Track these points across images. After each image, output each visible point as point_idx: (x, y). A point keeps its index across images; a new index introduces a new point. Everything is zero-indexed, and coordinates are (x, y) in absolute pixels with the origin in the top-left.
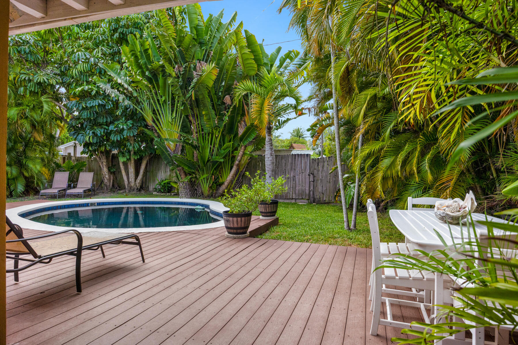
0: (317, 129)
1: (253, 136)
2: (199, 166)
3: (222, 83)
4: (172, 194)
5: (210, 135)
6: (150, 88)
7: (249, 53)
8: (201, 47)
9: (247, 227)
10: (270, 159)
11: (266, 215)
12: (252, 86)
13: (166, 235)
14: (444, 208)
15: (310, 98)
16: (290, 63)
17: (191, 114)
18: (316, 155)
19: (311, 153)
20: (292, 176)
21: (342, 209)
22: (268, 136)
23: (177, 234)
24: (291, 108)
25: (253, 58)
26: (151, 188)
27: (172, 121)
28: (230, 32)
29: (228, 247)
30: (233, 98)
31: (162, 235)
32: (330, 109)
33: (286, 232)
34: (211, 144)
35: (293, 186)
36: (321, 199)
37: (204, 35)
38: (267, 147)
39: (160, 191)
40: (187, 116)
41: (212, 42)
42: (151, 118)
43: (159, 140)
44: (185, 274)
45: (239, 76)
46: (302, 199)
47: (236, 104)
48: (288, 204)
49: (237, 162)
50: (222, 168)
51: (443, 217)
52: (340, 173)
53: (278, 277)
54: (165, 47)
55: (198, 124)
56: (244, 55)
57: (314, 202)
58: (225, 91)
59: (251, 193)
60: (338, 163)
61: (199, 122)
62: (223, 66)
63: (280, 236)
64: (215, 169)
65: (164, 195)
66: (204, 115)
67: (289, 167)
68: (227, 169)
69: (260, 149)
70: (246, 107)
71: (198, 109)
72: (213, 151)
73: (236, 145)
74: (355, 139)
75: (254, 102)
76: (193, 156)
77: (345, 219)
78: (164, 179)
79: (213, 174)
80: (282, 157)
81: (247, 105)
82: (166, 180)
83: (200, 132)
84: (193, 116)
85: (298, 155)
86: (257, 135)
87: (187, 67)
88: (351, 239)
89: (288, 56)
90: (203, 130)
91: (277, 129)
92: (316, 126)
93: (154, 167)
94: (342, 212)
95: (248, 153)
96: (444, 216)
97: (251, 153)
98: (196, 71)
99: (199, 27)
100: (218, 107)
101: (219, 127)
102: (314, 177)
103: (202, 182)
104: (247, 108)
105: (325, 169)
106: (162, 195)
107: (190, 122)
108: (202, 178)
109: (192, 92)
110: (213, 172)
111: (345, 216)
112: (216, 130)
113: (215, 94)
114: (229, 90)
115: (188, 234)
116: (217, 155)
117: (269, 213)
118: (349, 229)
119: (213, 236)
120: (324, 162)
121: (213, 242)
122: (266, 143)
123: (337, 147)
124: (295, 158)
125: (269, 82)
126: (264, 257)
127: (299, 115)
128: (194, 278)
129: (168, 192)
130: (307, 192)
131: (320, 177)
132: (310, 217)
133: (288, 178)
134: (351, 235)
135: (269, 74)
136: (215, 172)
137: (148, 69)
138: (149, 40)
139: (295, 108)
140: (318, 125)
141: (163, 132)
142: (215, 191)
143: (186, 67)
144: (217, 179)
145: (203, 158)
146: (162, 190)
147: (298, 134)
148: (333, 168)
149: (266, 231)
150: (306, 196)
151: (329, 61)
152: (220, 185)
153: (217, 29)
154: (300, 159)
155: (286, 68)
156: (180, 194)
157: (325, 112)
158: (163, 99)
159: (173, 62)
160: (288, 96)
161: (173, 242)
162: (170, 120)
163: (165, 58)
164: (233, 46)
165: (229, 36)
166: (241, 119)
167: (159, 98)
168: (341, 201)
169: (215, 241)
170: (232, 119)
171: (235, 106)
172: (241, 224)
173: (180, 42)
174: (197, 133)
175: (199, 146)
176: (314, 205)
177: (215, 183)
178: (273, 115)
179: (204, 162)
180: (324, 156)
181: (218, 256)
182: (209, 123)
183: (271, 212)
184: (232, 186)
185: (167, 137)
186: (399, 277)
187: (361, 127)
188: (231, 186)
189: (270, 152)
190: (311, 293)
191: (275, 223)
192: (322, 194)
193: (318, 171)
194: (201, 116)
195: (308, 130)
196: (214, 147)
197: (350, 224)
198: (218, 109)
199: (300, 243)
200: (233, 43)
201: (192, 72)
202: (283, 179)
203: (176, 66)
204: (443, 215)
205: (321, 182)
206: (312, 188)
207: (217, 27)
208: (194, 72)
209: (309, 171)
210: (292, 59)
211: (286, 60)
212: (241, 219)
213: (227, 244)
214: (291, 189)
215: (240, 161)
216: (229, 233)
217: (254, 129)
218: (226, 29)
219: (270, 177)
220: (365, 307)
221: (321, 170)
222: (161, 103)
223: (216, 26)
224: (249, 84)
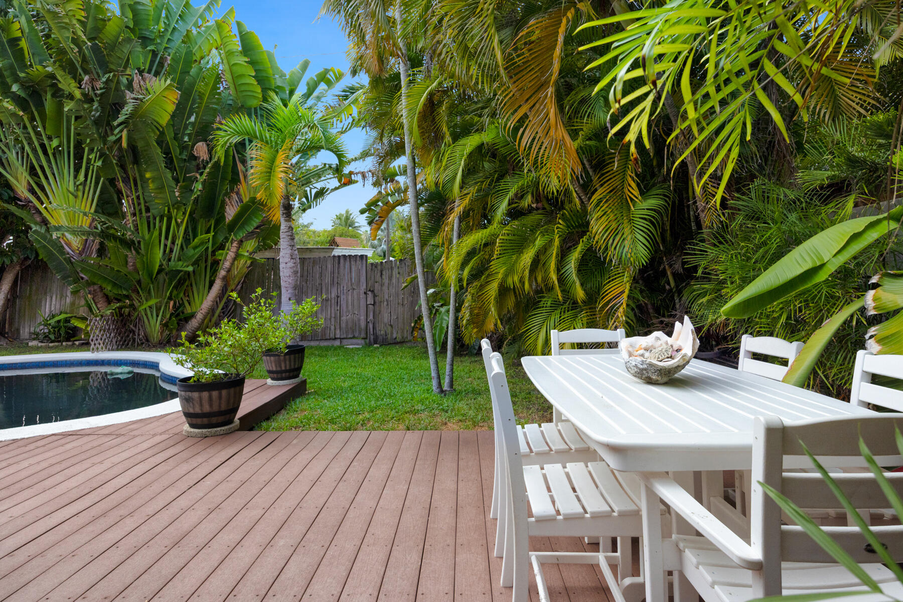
0: (378, 209)
1: (256, 222)
2: (139, 282)
3: (189, 117)
4: (77, 343)
5: (165, 219)
6: (23, 120)
7: (245, 64)
8: (144, 46)
9: (235, 409)
10: (291, 264)
11: (279, 376)
12: (251, 126)
13: (32, 446)
14: (641, 352)
15: (365, 155)
16: (327, 91)
17: (122, 177)
18: (377, 257)
19: (369, 253)
20: (333, 295)
21: (426, 352)
22: (286, 221)
23: (63, 441)
24: (330, 171)
25: (253, 74)
26: (25, 333)
27: (77, 190)
28: (208, 24)
29: (186, 460)
30: (213, 148)
31: (19, 447)
32: (401, 175)
33: (321, 408)
34: (167, 238)
35: (335, 314)
36: (389, 336)
37: (151, 23)
38: (284, 243)
39: (46, 338)
40: (112, 181)
41: (169, 39)
42: (25, 183)
43: (43, 230)
44: (51, 557)
45: (227, 107)
46: (354, 337)
47: (219, 159)
48: (327, 349)
49: (222, 273)
50: (191, 285)
51: (642, 370)
52: (422, 288)
53: (297, 528)
54: (62, 37)
55: (138, 197)
56: (234, 68)
57: (375, 343)
58: (198, 134)
59: (242, 335)
60: (419, 269)
61: (140, 193)
62: (192, 85)
63: (309, 420)
64: (176, 287)
65: (56, 347)
66: (149, 179)
67: (327, 279)
68: (201, 287)
69: (271, 247)
70: (240, 167)
71: (138, 167)
72: (171, 251)
73: (221, 239)
74: (447, 224)
75: (256, 155)
76: (127, 262)
77: (433, 374)
78: (57, 312)
79: (170, 298)
80: (315, 261)
81: (244, 162)
82: (61, 313)
83: (141, 213)
84: (126, 181)
85: (344, 256)
86: (262, 221)
87: (111, 81)
88: (447, 412)
89: (323, 78)
90: (148, 210)
91: (304, 210)
92: (377, 205)
93: (34, 288)
94: (427, 358)
95: (247, 254)
96: (645, 369)
97: (251, 254)
98: (132, 91)
99: (140, 7)
100: (182, 165)
101: (184, 205)
102: (375, 296)
103: (146, 315)
104: (244, 169)
105: (394, 281)
106: (52, 347)
107: (119, 192)
108: (146, 305)
109: (121, 131)
110: (171, 293)
111: (433, 367)
112: (178, 209)
113: (175, 138)
114: (204, 132)
115: (91, 438)
116: (179, 260)
117: (285, 371)
118: (442, 391)
119: (154, 435)
120: (392, 268)
121: (150, 452)
122: (282, 235)
123: (415, 241)
124: (339, 263)
125: (287, 120)
126: (267, 478)
127: (345, 184)
128: (77, 565)
129: (68, 340)
130: (363, 324)
131: (386, 297)
132: (368, 372)
133: (327, 300)
134: (446, 402)
135: (286, 105)
136: (175, 292)
137: (17, 80)
138: (23, 20)
139: (338, 170)
140: (380, 203)
141: (54, 214)
142: (174, 332)
143: (108, 80)
144: (179, 308)
145: (148, 267)
146: (52, 337)
147: (346, 221)
148: (409, 279)
149: (280, 410)
150: (360, 333)
151: (397, 85)
152: (187, 319)
153: (180, 16)
154: (348, 263)
155: (319, 98)
156: (92, 343)
157: (392, 181)
158: (55, 143)
159: (80, 70)
160: (323, 148)
161: (44, 465)
162: (72, 188)
163: (60, 60)
164: (214, 51)
165: (205, 32)
166: (232, 190)
167: (46, 142)
168: (424, 339)
169: (156, 450)
170: (211, 188)
171: (217, 164)
172: (220, 403)
173: (96, 32)
174: (134, 215)
175: (139, 242)
176: (378, 348)
177: (176, 316)
178: (295, 183)
179: (150, 275)
180: (391, 259)
181: (156, 487)
182: (160, 196)
183: (290, 371)
184: (214, 320)
185: (64, 222)
186: (564, 515)
187: (456, 204)
188: (210, 321)
189: (289, 251)
190: (372, 557)
191: (299, 391)
192: (389, 328)
193: (381, 286)
194: (145, 181)
195: (362, 212)
196: (173, 243)
197: (442, 381)
198: (181, 168)
199: (348, 433)
200: (215, 45)
201: (123, 92)
202: (314, 303)
203: (86, 78)
204: (641, 367)
205: (387, 305)
206: (371, 317)
207: (180, 13)
208: (127, 92)
209: (364, 287)
210: (329, 83)
211: (319, 84)
212: (220, 394)
213: (185, 455)
214: (333, 319)
215: (229, 271)
216: (192, 426)
217: (257, 209)
218: (199, 17)
219: (290, 299)
220: (488, 577)
221: (386, 284)
222: (50, 152)
223: (178, 9)
224: (246, 122)
